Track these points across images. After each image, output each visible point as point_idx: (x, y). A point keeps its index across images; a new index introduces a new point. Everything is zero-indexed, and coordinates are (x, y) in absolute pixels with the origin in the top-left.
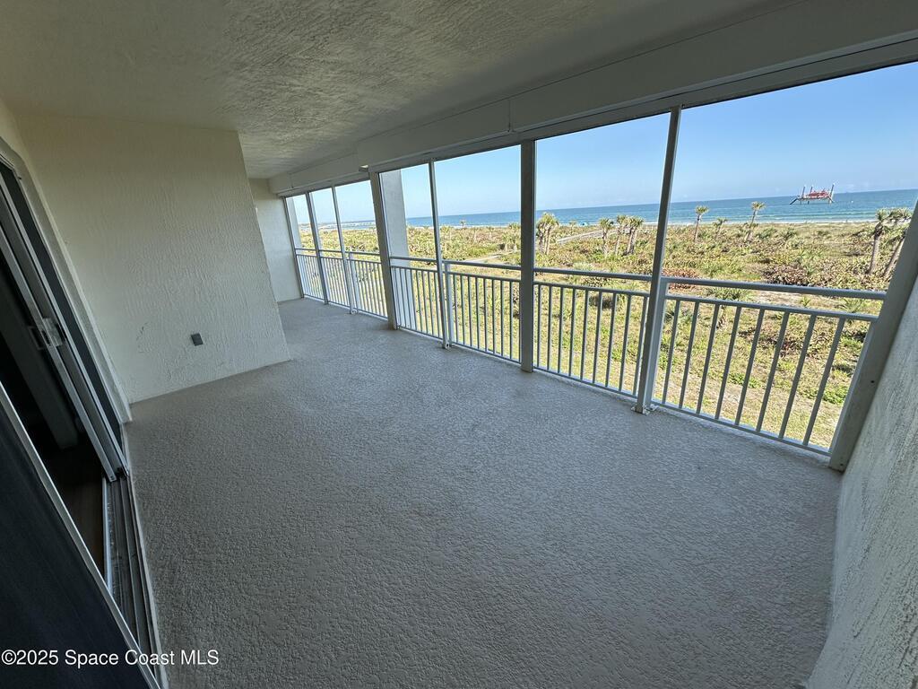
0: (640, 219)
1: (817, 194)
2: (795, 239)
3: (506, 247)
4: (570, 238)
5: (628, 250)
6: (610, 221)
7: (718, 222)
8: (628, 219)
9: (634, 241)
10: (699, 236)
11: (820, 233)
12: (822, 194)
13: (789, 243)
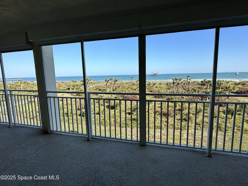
0: (117, 79)
1: (155, 74)
2: (156, 85)
3: (70, 89)
4: (94, 86)
5: (114, 89)
6: (108, 80)
7: (137, 81)
8: (113, 79)
9: (116, 86)
10: (133, 85)
11: (160, 84)
12: (156, 74)
13: (155, 86)
